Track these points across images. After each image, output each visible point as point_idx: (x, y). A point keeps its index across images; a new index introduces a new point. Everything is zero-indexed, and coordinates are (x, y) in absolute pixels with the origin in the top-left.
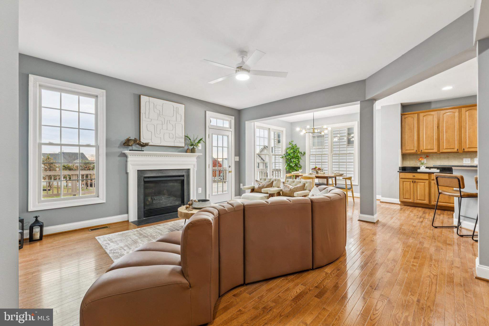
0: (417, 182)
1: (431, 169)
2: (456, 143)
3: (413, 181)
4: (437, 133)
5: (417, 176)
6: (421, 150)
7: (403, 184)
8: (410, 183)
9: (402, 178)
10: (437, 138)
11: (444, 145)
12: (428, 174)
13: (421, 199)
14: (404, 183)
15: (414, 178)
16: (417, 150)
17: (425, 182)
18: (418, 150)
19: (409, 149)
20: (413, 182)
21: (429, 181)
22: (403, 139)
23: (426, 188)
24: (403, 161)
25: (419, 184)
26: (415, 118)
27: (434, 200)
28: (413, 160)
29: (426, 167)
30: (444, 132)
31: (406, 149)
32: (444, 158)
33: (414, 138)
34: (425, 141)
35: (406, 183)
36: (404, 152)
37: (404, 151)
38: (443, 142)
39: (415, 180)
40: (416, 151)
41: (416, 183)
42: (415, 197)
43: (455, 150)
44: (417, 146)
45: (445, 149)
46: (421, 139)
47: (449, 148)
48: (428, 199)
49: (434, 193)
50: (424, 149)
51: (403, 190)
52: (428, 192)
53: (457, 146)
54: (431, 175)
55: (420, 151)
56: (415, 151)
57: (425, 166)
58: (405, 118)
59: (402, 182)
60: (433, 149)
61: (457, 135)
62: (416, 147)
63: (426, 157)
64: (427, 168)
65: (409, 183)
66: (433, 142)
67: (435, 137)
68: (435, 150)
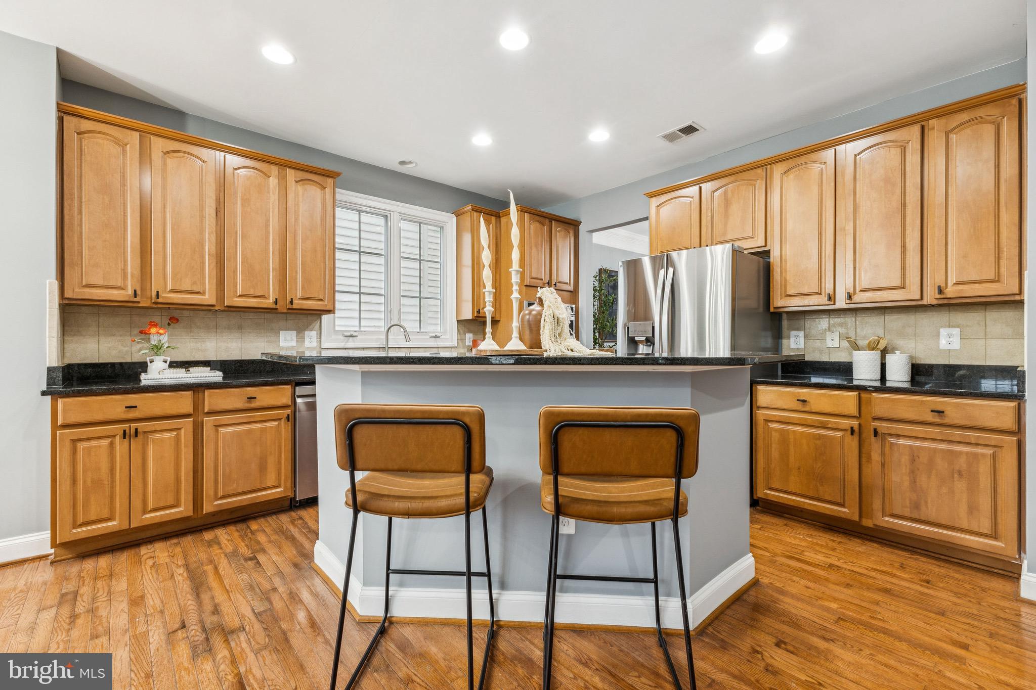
0: (145, 432)
1: (190, 369)
2: (271, 277)
3: (127, 431)
4: (215, 234)
5: (147, 404)
6: (158, 292)
7: (74, 451)
8: (112, 444)
9: (65, 426)
10: (217, 254)
11: (236, 283)
12: (190, 393)
13: (162, 504)
14: (81, 446)
15: (132, 414)
16: (139, 292)
17: (180, 429)
18: (142, 289)
19: (101, 283)
20: (124, 437)
21: (194, 422)
22: (66, 228)
23: (183, 450)
24: (67, 338)
25: (154, 440)
26: (128, 146)
27: (212, 493)
28: (114, 335)
29: (171, 362)
30: (236, 233)
31: (84, 283)
32: (229, 328)
33: (125, 239)
34: (173, 256)
35: (90, 448)
36: (74, 292)
37: (77, 290)
38: (235, 272)
39: (134, 425)
40: (135, 295)
41: (140, 436)
42: (137, 503)
43: (269, 302)
44: (137, 272)
45: (241, 296)
46: (155, 246)
47: (252, 292)
48: (190, 498)
49: (212, 465)
50: (169, 287)
51: (74, 481)
52: (191, 465)
53: (274, 289)
54: (200, 395)
55: (149, 294)
56: (130, 292)
57: (169, 360)
58: (78, 134)
59: (68, 444)
60: (201, 293)
61: (273, 253)
62: (132, 276)
63: (169, 324)
64: (173, 365)
65: (106, 442)
66: (203, 263)
67: (209, 247)
68: (207, 296)
